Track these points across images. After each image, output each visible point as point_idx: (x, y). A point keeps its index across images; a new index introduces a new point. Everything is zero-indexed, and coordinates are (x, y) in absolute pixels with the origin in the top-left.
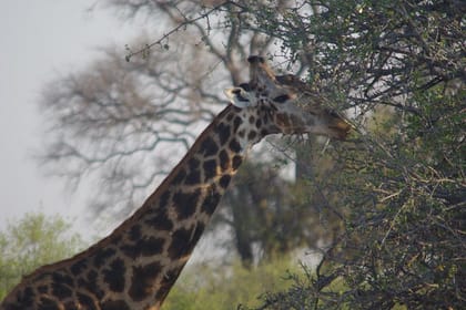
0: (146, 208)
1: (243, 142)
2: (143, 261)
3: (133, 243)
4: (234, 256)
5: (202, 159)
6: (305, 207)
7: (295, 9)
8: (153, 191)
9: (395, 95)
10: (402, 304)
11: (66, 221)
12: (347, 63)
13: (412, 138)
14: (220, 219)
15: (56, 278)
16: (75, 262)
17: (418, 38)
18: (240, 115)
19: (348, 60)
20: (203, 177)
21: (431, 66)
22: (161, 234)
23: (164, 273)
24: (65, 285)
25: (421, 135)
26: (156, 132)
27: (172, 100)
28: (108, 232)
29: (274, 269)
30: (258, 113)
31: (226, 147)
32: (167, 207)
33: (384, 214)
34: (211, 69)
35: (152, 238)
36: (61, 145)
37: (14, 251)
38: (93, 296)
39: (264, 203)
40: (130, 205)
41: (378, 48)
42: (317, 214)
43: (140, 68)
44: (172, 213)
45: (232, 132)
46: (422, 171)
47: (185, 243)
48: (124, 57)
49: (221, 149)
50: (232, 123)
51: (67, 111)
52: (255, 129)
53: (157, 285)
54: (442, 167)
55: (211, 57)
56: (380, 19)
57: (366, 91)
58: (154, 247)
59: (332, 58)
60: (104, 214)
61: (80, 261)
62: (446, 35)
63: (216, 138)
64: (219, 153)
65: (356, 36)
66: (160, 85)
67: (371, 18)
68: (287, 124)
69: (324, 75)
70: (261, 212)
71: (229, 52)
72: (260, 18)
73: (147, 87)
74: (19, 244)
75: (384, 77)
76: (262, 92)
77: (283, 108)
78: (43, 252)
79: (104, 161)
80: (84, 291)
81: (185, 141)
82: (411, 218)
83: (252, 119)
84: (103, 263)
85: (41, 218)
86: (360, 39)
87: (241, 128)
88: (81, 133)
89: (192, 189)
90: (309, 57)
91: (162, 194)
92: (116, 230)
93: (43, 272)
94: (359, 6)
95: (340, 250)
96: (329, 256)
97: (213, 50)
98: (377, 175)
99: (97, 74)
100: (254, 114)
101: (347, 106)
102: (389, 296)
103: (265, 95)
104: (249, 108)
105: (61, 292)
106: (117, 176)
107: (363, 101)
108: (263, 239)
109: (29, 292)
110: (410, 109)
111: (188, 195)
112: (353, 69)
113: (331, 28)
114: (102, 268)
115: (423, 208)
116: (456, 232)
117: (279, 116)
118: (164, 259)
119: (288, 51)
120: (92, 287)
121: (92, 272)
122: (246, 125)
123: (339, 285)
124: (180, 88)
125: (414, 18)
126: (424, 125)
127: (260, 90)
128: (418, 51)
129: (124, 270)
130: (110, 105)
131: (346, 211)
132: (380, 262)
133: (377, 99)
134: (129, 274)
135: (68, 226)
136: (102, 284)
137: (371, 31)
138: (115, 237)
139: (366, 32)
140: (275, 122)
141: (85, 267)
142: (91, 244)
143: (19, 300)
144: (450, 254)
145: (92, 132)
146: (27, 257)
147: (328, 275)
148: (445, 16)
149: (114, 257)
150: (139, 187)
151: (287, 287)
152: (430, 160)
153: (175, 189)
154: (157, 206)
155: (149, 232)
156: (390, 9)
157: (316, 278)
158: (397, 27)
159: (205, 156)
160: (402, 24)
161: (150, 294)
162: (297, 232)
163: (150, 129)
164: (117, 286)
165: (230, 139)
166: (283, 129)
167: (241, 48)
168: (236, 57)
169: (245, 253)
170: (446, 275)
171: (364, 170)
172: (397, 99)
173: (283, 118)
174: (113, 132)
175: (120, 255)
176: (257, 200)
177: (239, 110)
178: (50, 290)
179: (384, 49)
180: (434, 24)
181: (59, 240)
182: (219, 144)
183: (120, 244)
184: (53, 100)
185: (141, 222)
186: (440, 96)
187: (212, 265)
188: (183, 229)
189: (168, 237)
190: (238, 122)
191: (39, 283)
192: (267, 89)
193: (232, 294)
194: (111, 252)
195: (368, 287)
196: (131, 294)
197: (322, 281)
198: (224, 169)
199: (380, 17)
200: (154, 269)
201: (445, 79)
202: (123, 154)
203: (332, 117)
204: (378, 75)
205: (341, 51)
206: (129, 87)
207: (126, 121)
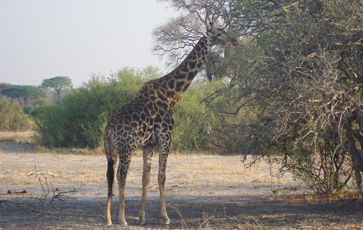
0: (181, 66)
1: (208, 47)
2: (180, 80)
3: (177, 75)
4: (207, 79)
5: (196, 52)
6: (227, 65)
7: (225, 8)
8: (184, 60)
9: (253, 33)
10: (254, 93)
11: (159, 68)
12: (240, 24)
13: (258, 45)
14: (203, 68)
15: (154, 84)
16: (160, 80)
17: (260, 17)
18: (207, 39)
19: (240, 23)
20: (197, 57)
21: (263, 25)
22: (185, 73)
23: (185, 84)
24: (157, 86)
25: (260, 45)
26: (185, 43)
27: (190, 34)
28: (170, 72)
29: (218, 83)
30: (212, 39)
31: (203, 49)
32: (187, 65)
33: (249, 67)
34: (201, 25)
35: (183, 74)
36: (158, 46)
37: (144, 76)
38: (165, 90)
39: (215, 64)
40: (177, 64)
41: (249, 19)
42: (230, 67)
43: (180, 24)
44: (189, 67)
45: (205, 44)
46: (261, 55)
47: (192, 76)
48: (176, 21)
49: (202, 49)
50: (204, 42)
51: (160, 36)
52: (211, 43)
53: (183, 87)
54: (266, 54)
55: (201, 21)
56: (249, 11)
57: (245, 32)
58: (183, 77)
59: (236, 22)
60: (169, 66)
61: (161, 80)
62: (268, 16)
63: (200, 46)
64: (201, 50)
65: (242, 16)
66: (186, 29)
67: (247, 11)
68: (220, 42)
69: (233, 27)
70: (214, 66)
71: (206, 20)
72: (215, 10)
73: (183, 30)
74: (146, 74)
75: (250, 28)
76: (213, 33)
77: (219, 38)
78: (152, 77)
79: (170, 51)
80: (162, 88)
81: (193, 45)
82: (257, 68)
83: (210, 41)
84: (168, 80)
85: (152, 67)
86: (244, 17)
87: (207, 43)
88: (164, 43)
89: (194, 61)
90: (229, 22)
91: (186, 62)
92: (172, 71)
93: (150, 82)
94: (243, 7)
95: (237, 77)
96: (233, 79)
97: (201, 19)
98: (247, 56)
99: (168, 26)
100: (211, 39)
101: (240, 36)
102: (251, 90)
103: (214, 34)
104: (210, 37)
105: (156, 88)
106: (174, 55)
107: (244, 35)
108: (215, 74)
109: (146, 87)
110: (257, 38)
111: (194, 62)
112: (241, 25)
113: (235, 13)
114: (168, 81)
115: (261, 65)
116: (270, 72)
117: (218, 40)
118: (186, 80)
119: (223, 20)
120: (165, 87)
121: (165, 82)
122: (209, 42)
123: (237, 87)
124: (192, 30)
125: (259, 11)
126: (261, 42)
127: (213, 32)
128: (260, 21)
129: (174, 83)
130: (172, 35)
131: (239, 66)
132: (248, 81)
133: (248, 34)
134: (175, 84)
135: (160, 69)
136: (167, 86)
137: (247, 15)
138: (172, 73)
139: (245, 15)
140: (217, 42)
141: (163, 81)
142: (166, 74)
143: (144, 90)
144: (268, 78)
145: (167, 42)
146: (148, 78)
147: (233, 84)
148: (268, 11)
149: (172, 79)
150: (180, 58)
151: (222, 87)
152: (263, 52)
153: (189, 61)
154: (184, 65)
155: (182, 72)
156: (252, 8)
157: (230, 85)
158: (254, 13)
159: (198, 51)
160: (256, 13)
161: (181, 90)
162: (225, 72)
163: (183, 42)
164: (172, 87)
165: (204, 46)
166: (219, 43)
167: (209, 19)
168: (208, 22)
169: (210, 78)
170: (267, 84)
171: (244, 54)
172: (253, 34)
173: (219, 40)
174: (172, 43)
175: (173, 78)
176: (213, 63)
177: (206, 38)
178: (153, 87)
179: (250, 20)
180: (264, 13)
181: (157, 73)
182: (201, 48)
183: (173, 75)
184: (156, 33)
185: (180, 69)
186: (266, 34)
187: (200, 81)
188: (191, 72)
189: (187, 74)
190: (206, 41)
191: (149, 85)
192: (215, 32)
193: (206, 89)
194: (171, 77)
195: (245, 87)
196: (176, 90)
197: (232, 86)
198: (203, 55)
199: (249, 10)
200: (183, 83)
201: (268, 29)
202: (175, 49)
203: (234, 41)
204: (249, 27)
205: (238, 20)
206: (177, 30)
207: (176, 40)
